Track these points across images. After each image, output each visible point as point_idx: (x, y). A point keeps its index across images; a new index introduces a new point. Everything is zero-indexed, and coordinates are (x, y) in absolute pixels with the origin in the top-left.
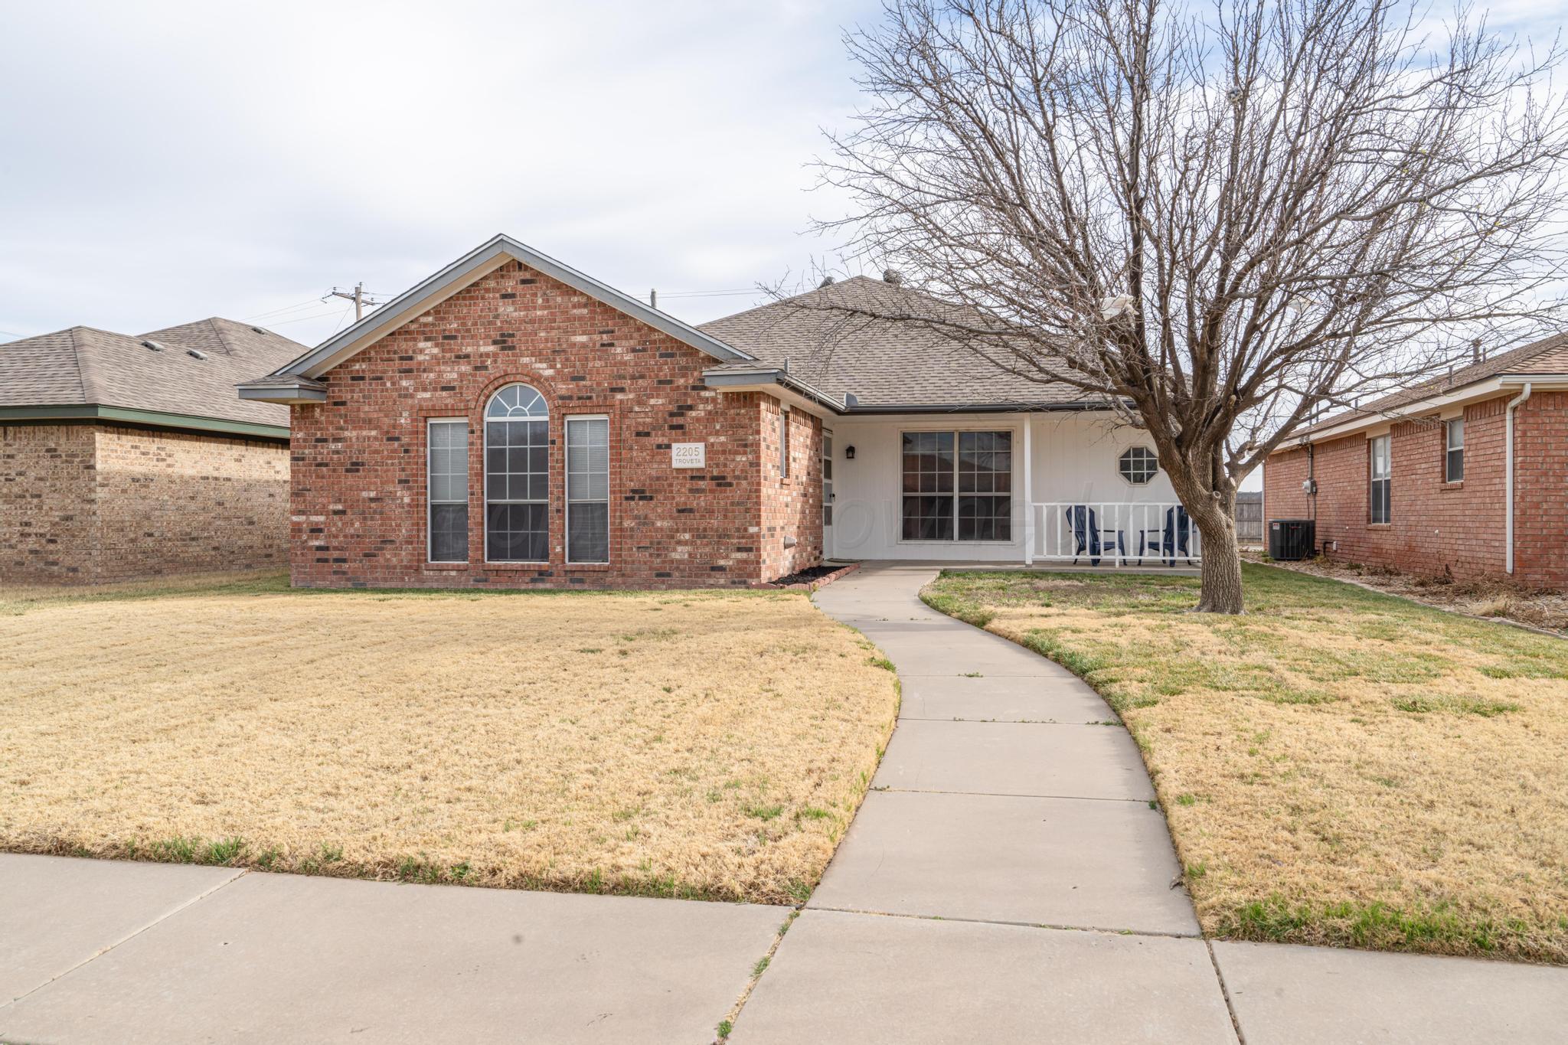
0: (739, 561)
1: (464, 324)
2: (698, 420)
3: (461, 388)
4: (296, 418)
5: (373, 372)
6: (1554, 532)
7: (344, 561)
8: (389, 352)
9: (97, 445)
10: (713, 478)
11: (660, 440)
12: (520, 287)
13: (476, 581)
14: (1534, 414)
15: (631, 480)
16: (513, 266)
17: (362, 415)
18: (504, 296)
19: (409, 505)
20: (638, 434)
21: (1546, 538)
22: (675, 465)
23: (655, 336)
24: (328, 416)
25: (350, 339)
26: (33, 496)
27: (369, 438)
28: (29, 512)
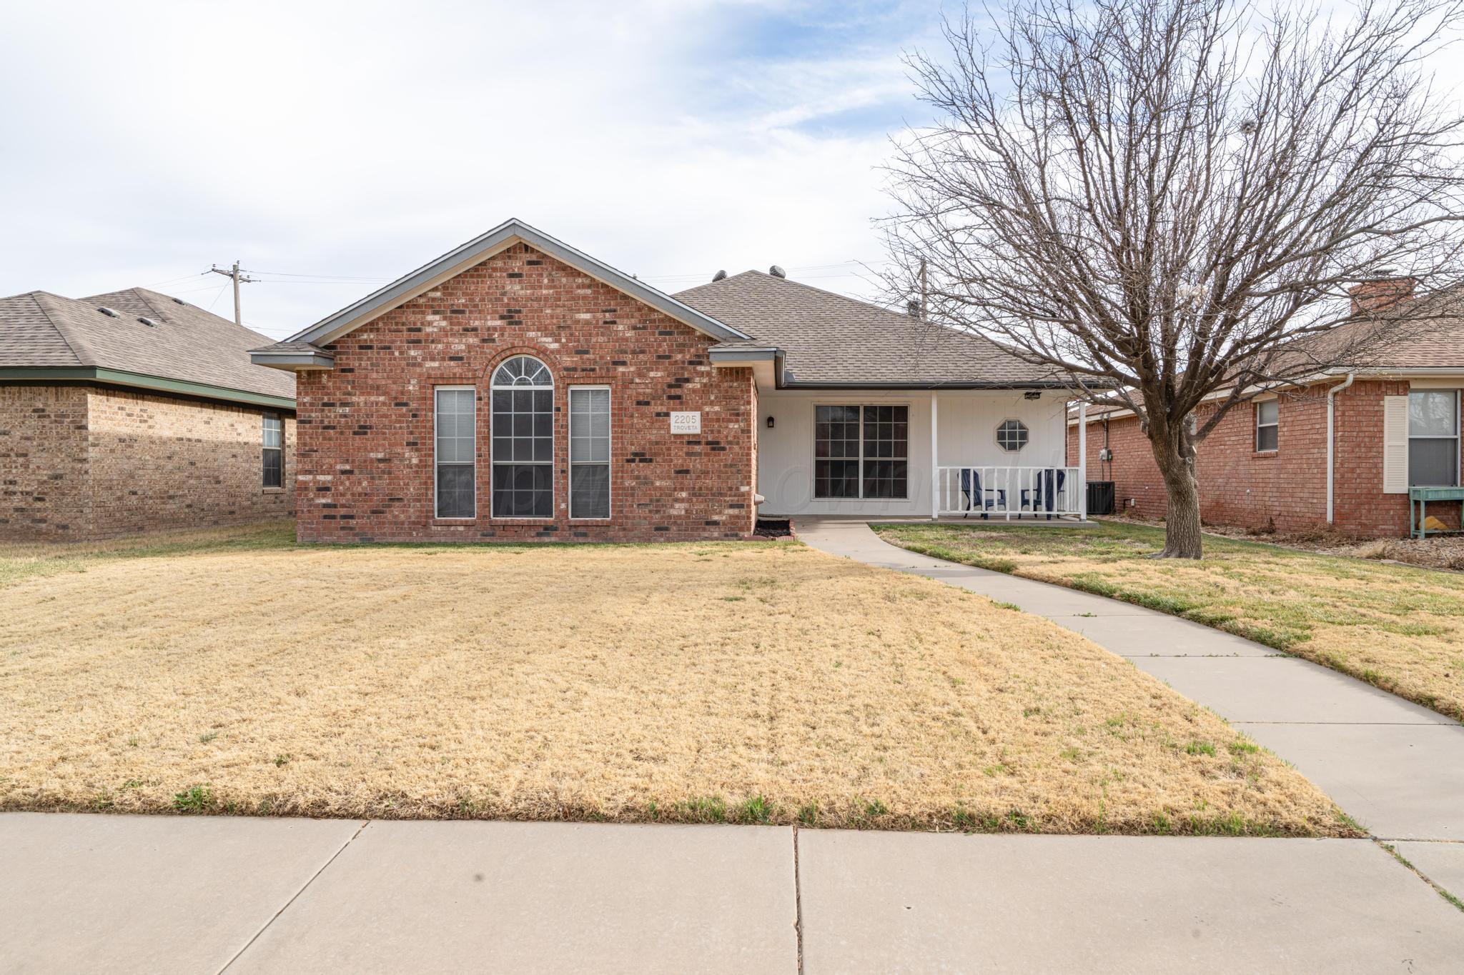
0: (731, 516)
1: (472, 300)
2: (694, 391)
3: (469, 358)
4: (303, 384)
5: (381, 341)
6: (1365, 491)
7: (352, 517)
8: (397, 324)
9: (89, 406)
10: (708, 443)
11: (659, 409)
12: (527, 267)
13: (483, 535)
14: (1351, 398)
15: (632, 444)
16: (520, 248)
17: (370, 382)
18: (512, 276)
19: (417, 466)
20: (639, 403)
21: (1359, 496)
22: (673, 431)
23: (655, 316)
24: (335, 382)
25: (363, 311)
26: (17, 455)
27: (377, 404)
28: (14, 471)
